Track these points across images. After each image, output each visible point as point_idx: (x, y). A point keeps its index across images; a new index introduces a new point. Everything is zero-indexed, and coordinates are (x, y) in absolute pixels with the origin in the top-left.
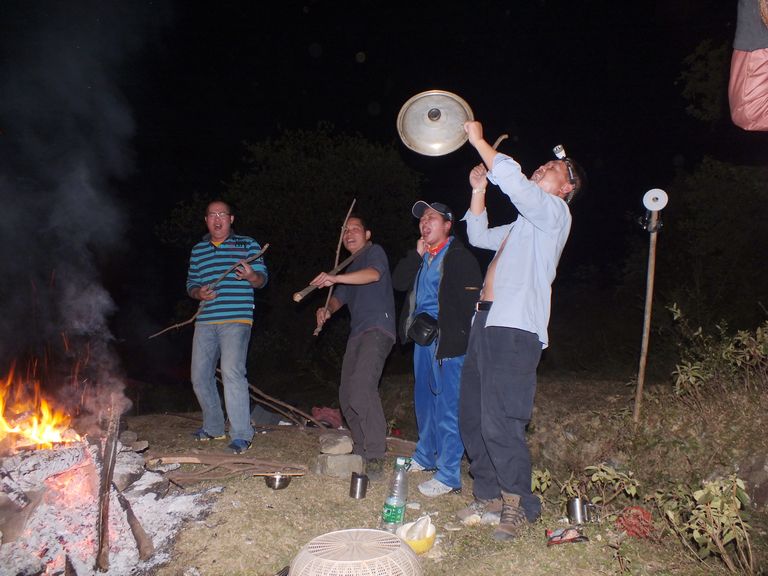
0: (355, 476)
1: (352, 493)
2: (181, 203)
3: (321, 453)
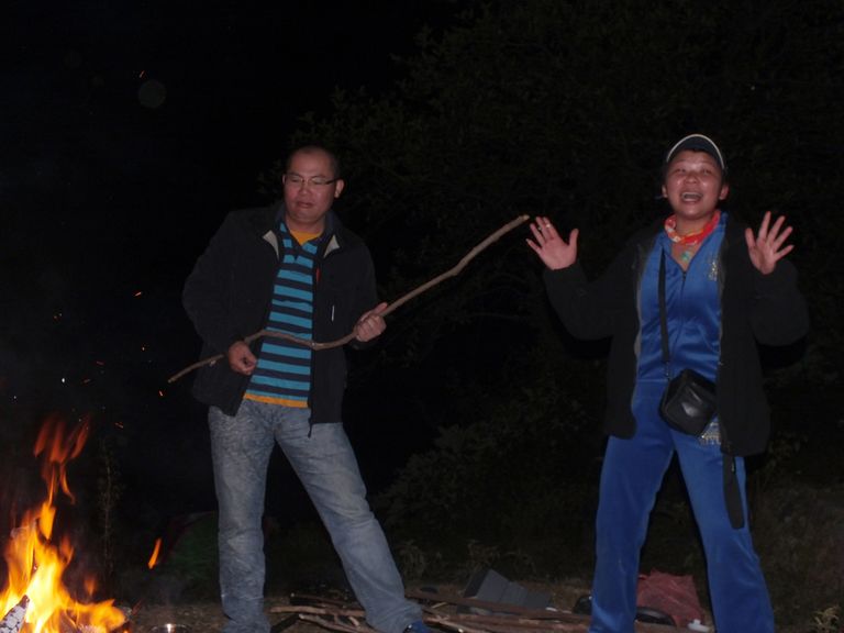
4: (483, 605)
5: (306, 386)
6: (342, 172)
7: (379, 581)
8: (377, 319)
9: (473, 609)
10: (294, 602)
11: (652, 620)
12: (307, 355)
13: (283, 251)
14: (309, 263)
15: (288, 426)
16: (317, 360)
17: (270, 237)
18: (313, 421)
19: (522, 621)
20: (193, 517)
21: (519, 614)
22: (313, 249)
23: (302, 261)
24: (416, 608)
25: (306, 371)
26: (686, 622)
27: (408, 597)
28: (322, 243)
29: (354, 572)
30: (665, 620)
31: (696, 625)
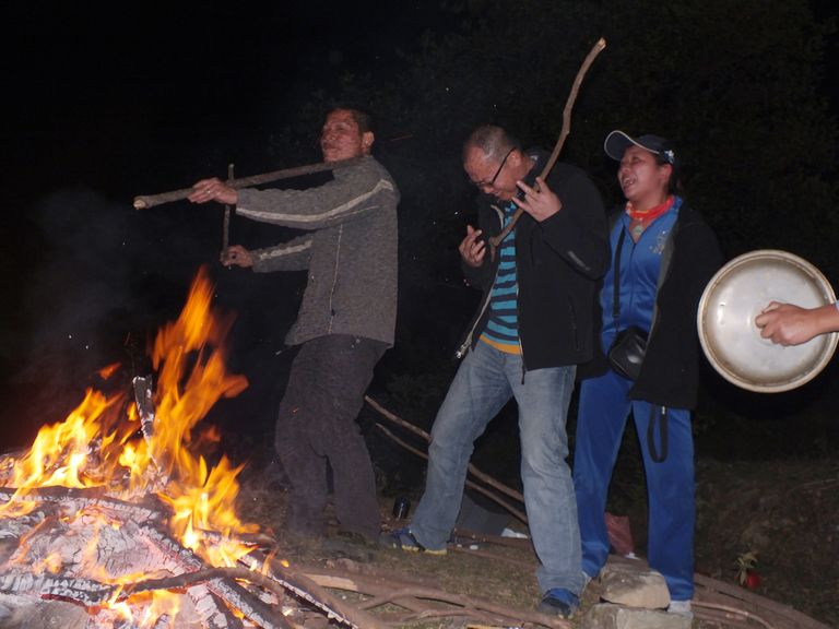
3: (603, 601)
26: (623, 553)
31: (632, 556)
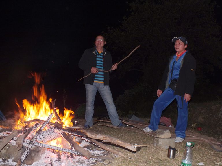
0: (170, 148)
1: (169, 156)
2: (103, 32)
3: (156, 137)
4: (132, 121)
5: (103, 79)
6: (105, 40)
7: (114, 116)
8: (116, 66)
9: (130, 122)
10: (98, 119)
11: (162, 125)
12: (103, 73)
13: (97, 55)
14: (102, 57)
15: (100, 87)
16: (105, 74)
17: (94, 52)
18: (105, 85)
19: (139, 124)
20: (79, 105)
21: (138, 123)
22: (102, 54)
23: (100, 56)
24: (120, 121)
25: (103, 76)
26: (169, 126)
27: (119, 119)
28: (103, 53)
29: (110, 114)
30: (165, 125)
31: (171, 126)
